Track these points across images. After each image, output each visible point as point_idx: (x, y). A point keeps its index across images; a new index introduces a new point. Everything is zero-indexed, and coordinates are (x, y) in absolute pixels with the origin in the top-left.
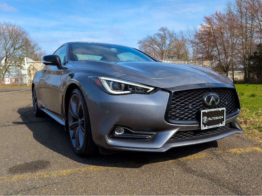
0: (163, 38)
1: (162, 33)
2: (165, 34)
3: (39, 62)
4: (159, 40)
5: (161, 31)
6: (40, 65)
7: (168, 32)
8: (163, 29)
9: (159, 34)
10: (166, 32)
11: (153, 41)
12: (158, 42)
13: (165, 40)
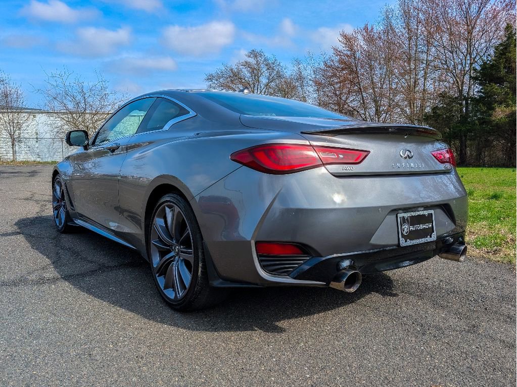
0: (255, 72)
1: (252, 61)
2: (258, 63)
3: (5, 112)
4: (246, 73)
5: (249, 57)
6: (5, 119)
7: (265, 60)
8: (254, 54)
9: (246, 62)
10: (260, 59)
11: (236, 76)
12: (244, 79)
13: (259, 75)
